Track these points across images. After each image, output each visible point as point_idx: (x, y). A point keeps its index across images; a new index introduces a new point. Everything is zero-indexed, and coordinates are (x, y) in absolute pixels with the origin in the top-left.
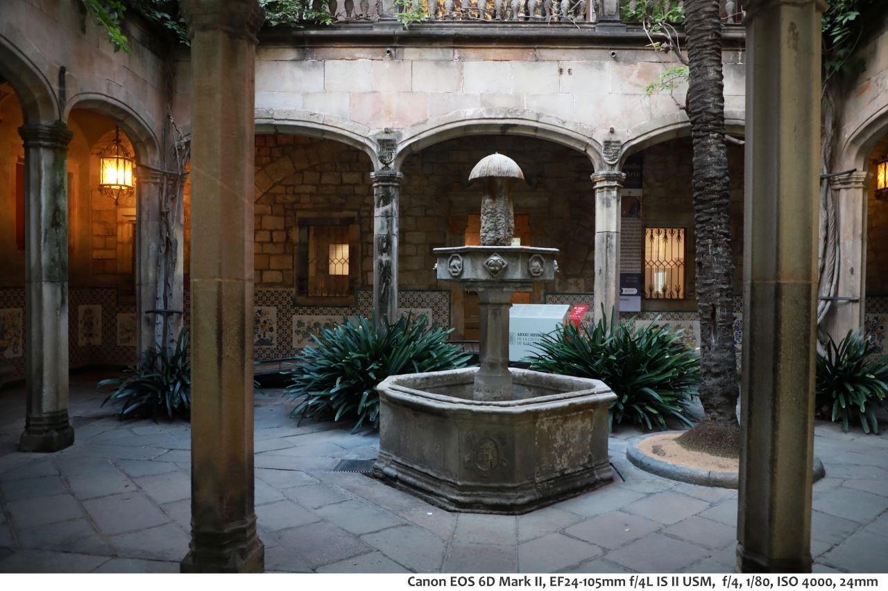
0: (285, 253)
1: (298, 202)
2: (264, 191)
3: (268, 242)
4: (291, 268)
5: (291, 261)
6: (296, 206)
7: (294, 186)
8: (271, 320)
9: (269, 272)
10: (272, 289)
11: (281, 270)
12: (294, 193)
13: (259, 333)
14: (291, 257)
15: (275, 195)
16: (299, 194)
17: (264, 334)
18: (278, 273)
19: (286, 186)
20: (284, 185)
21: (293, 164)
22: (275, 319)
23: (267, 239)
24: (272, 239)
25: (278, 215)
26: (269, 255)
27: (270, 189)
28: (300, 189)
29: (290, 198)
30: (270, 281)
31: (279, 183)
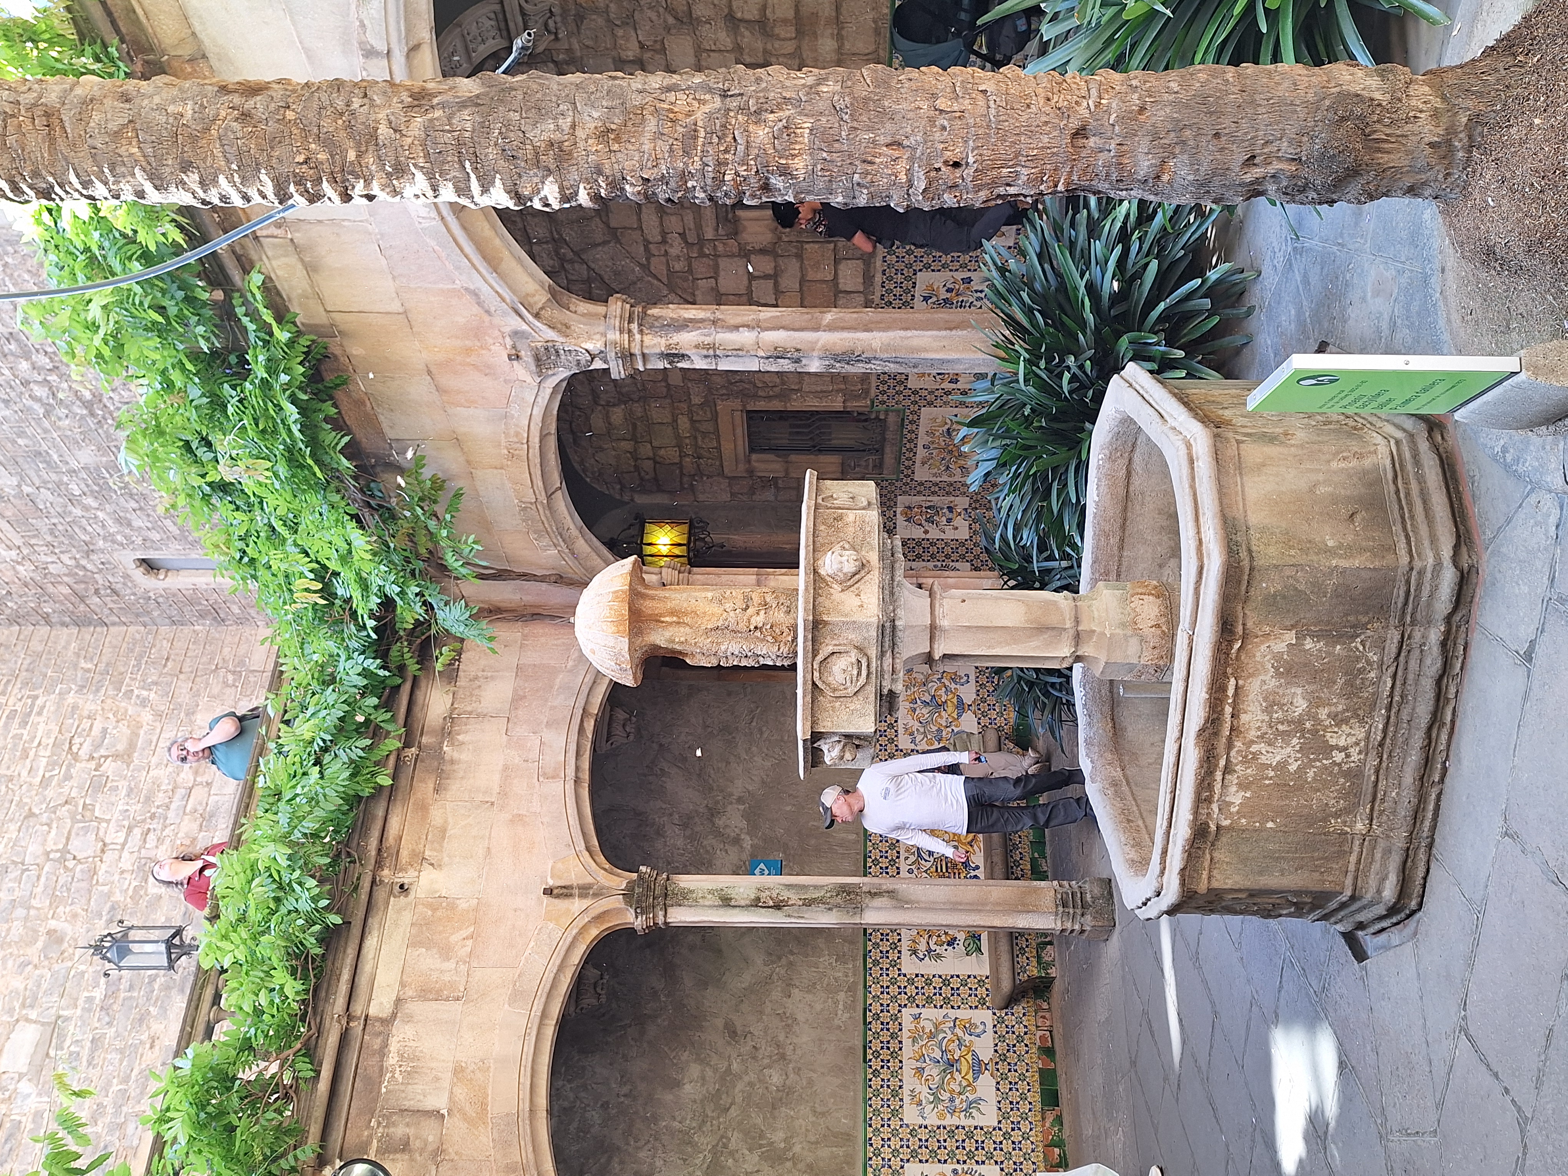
0: (799, 256)
1: (683, 235)
2: (666, 292)
3: (776, 285)
4: (832, 245)
5: (817, 246)
6: (692, 238)
7: (647, 243)
8: (947, 281)
9: (841, 281)
10: (878, 278)
11: (837, 262)
12: (664, 241)
13: (971, 300)
14: (807, 246)
15: (671, 273)
16: (664, 234)
17: (976, 291)
18: (842, 267)
19: (649, 255)
20: (648, 259)
21: (599, 245)
22: (946, 275)
23: (770, 283)
24: (766, 277)
25: (716, 268)
26: (802, 281)
27: (660, 281)
28: (654, 234)
29: (676, 248)
30: (861, 280)
31: (646, 267)
